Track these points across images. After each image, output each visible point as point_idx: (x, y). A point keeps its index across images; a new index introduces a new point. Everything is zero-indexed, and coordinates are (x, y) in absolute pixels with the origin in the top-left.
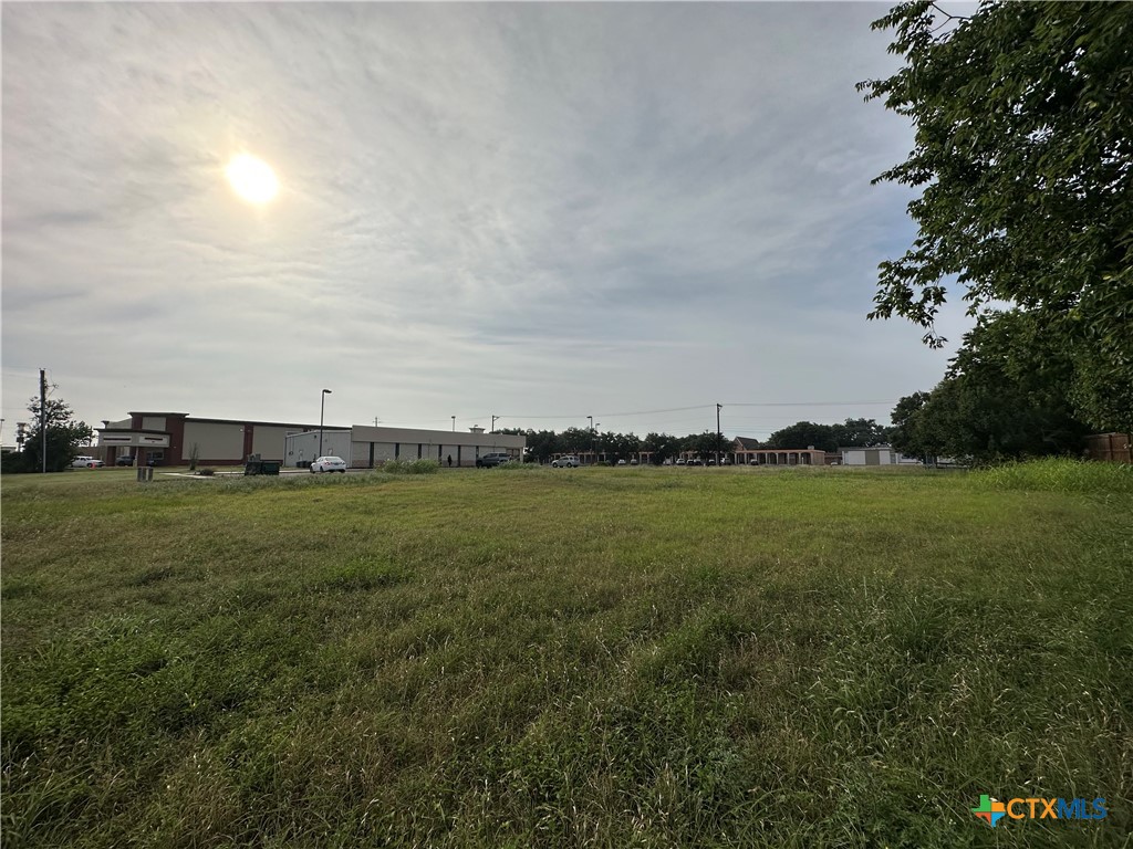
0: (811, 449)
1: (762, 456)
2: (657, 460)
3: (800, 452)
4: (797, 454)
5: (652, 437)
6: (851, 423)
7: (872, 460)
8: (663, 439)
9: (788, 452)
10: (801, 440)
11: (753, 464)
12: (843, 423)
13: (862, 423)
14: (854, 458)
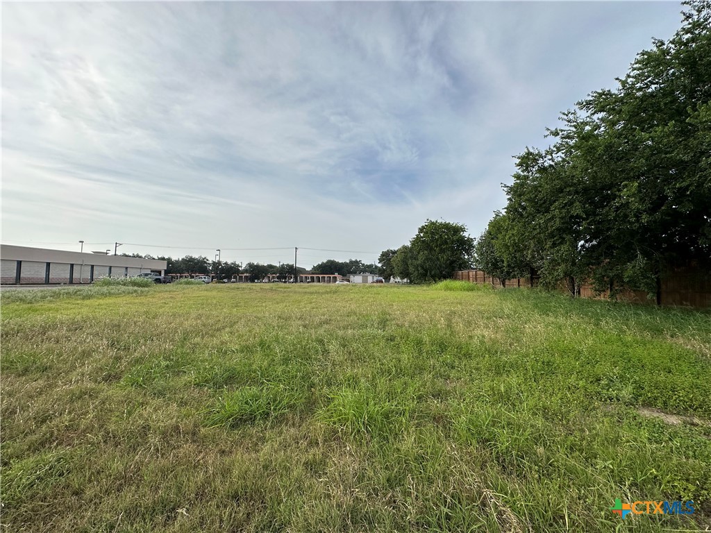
0: (336, 274)
1: (312, 278)
2: (252, 279)
3: (332, 276)
4: (330, 277)
5: (250, 265)
6: (351, 262)
7: (365, 281)
8: (257, 266)
9: (326, 276)
10: (329, 270)
11: (308, 282)
12: (348, 262)
13: (357, 262)
14: (357, 279)
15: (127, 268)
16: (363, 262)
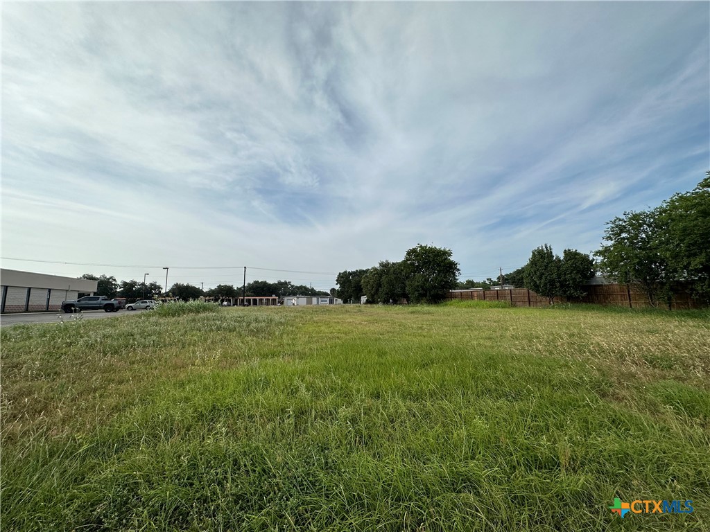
0: (274, 297)
4: (268, 300)
12: (277, 283)
15: (50, 290)
16: (292, 284)
